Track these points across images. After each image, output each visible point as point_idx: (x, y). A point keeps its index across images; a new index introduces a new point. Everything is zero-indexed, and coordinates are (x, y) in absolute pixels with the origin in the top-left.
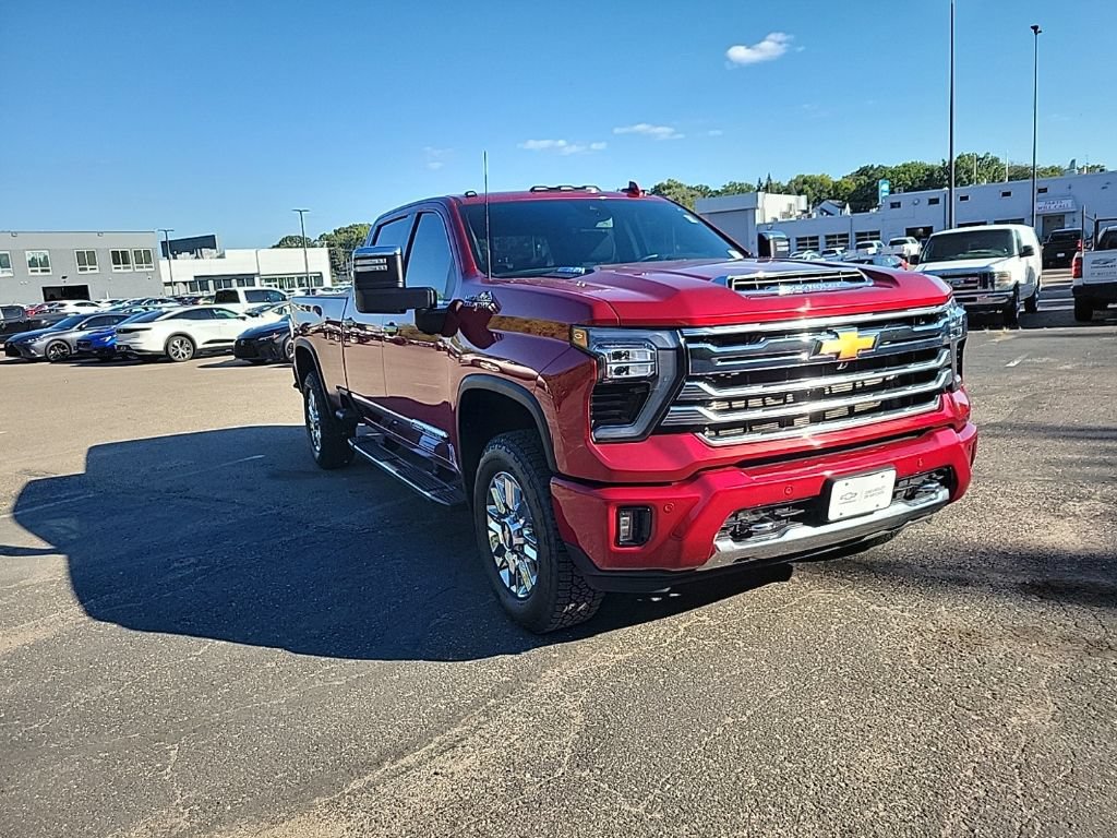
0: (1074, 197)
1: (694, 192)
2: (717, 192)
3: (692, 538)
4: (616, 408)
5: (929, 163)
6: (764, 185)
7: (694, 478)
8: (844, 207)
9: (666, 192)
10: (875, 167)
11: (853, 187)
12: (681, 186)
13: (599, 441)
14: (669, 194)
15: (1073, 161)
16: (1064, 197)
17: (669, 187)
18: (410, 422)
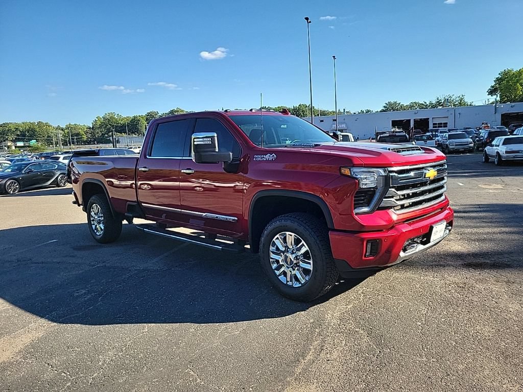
0: (346, 124)
3: (394, 251)
4: (361, 200)
7: (393, 227)
9: (176, 114)
12: (182, 111)
13: (357, 214)
15: (344, 110)
16: (342, 123)
17: (177, 111)
18: (203, 214)
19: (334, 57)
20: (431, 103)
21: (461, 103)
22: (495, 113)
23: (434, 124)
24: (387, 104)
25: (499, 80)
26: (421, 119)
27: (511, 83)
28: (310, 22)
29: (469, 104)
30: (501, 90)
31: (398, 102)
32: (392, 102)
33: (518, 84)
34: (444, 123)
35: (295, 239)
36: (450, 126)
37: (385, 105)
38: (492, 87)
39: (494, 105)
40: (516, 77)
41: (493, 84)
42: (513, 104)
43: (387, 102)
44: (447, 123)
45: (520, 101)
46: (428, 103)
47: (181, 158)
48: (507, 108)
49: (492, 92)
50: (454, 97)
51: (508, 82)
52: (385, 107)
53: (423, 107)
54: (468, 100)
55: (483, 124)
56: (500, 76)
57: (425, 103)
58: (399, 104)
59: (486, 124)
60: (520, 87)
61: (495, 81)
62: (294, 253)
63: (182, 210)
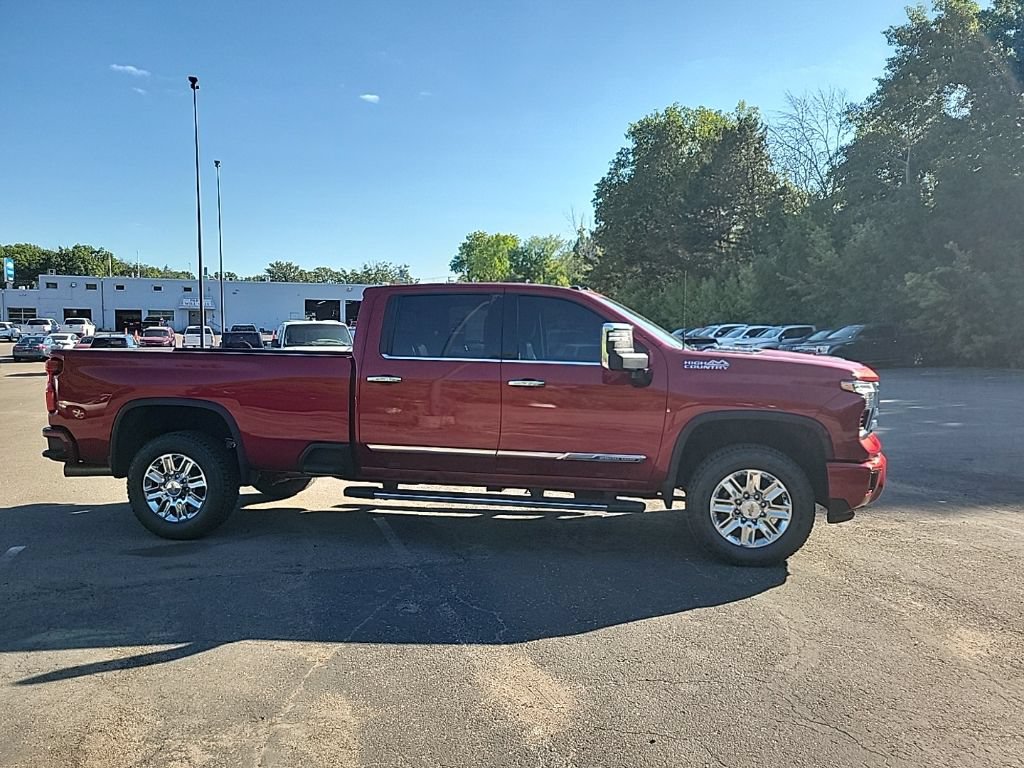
18: (560, 456)
20: (354, 274)
24: (272, 266)
25: (467, 248)
27: (485, 256)
28: (198, 87)
29: (414, 283)
30: (470, 265)
32: (284, 262)
33: (496, 259)
35: (761, 478)
37: (269, 267)
38: (457, 258)
40: (492, 246)
41: (457, 253)
43: (273, 263)
46: (348, 273)
49: (456, 266)
50: (391, 267)
51: (481, 252)
52: (268, 271)
54: (413, 275)
56: (468, 242)
57: (344, 271)
58: (297, 268)
60: (498, 264)
61: (460, 249)
62: (757, 499)
63: (500, 453)
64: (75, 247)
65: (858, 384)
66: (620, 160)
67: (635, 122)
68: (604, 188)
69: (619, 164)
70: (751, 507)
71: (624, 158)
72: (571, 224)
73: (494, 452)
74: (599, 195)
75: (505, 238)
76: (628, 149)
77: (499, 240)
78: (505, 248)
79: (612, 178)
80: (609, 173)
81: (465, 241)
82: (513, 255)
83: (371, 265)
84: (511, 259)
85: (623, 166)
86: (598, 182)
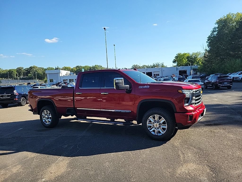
1: (40, 69)
2: (46, 69)
4: (186, 101)
5: (90, 66)
6: (57, 68)
8: (74, 74)
9: (33, 68)
10: (80, 66)
11: (76, 70)
12: (37, 67)
13: (185, 106)
14: (34, 69)
17: (34, 67)
18: (113, 111)
19: (114, 45)
20: (151, 66)
21: (163, 66)
22: (177, 70)
23: (154, 74)
24: (133, 66)
26: (149, 72)
27: (181, 59)
28: (106, 30)
29: (165, 66)
30: (177, 61)
31: (138, 65)
32: (136, 65)
33: (184, 59)
34: (158, 74)
35: (159, 117)
36: (160, 75)
38: (174, 60)
39: (176, 67)
40: (183, 56)
41: (174, 58)
42: (183, 67)
44: (159, 74)
45: (185, 66)
47: (100, 88)
48: (181, 68)
49: (174, 62)
50: (160, 63)
51: (180, 58)
53: (148, 67)
54: (165, 65)
55: (173, 74)
56: (177, 56)
57: (149, 65)
58: (138, 66)
59: (174, 74)
60: (184, 60)
61: (175, 57)
62: (158, 123)
63: (101, 110)
64: (95, 65)
65: (183, 90)
66: (214, 30)
67: (218, 20)
68: (209, 38)
69: (214, 31)
70: (156, 125)
71: (215, 30)
72: (203, 48)
73: (100, 110)
74: (208, 40)
75: (186, 54)
76: (216, 27)
77: (184, 54)
78: (186, 56)
79: (212, 35)
80: (211, 34)
81: (176, 55)
82: (188, 57)
83: (155, 63)
84: (187, 58)
85: (215, 32)
86: (208, 37)
